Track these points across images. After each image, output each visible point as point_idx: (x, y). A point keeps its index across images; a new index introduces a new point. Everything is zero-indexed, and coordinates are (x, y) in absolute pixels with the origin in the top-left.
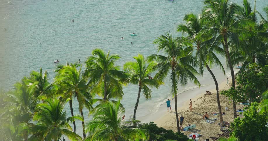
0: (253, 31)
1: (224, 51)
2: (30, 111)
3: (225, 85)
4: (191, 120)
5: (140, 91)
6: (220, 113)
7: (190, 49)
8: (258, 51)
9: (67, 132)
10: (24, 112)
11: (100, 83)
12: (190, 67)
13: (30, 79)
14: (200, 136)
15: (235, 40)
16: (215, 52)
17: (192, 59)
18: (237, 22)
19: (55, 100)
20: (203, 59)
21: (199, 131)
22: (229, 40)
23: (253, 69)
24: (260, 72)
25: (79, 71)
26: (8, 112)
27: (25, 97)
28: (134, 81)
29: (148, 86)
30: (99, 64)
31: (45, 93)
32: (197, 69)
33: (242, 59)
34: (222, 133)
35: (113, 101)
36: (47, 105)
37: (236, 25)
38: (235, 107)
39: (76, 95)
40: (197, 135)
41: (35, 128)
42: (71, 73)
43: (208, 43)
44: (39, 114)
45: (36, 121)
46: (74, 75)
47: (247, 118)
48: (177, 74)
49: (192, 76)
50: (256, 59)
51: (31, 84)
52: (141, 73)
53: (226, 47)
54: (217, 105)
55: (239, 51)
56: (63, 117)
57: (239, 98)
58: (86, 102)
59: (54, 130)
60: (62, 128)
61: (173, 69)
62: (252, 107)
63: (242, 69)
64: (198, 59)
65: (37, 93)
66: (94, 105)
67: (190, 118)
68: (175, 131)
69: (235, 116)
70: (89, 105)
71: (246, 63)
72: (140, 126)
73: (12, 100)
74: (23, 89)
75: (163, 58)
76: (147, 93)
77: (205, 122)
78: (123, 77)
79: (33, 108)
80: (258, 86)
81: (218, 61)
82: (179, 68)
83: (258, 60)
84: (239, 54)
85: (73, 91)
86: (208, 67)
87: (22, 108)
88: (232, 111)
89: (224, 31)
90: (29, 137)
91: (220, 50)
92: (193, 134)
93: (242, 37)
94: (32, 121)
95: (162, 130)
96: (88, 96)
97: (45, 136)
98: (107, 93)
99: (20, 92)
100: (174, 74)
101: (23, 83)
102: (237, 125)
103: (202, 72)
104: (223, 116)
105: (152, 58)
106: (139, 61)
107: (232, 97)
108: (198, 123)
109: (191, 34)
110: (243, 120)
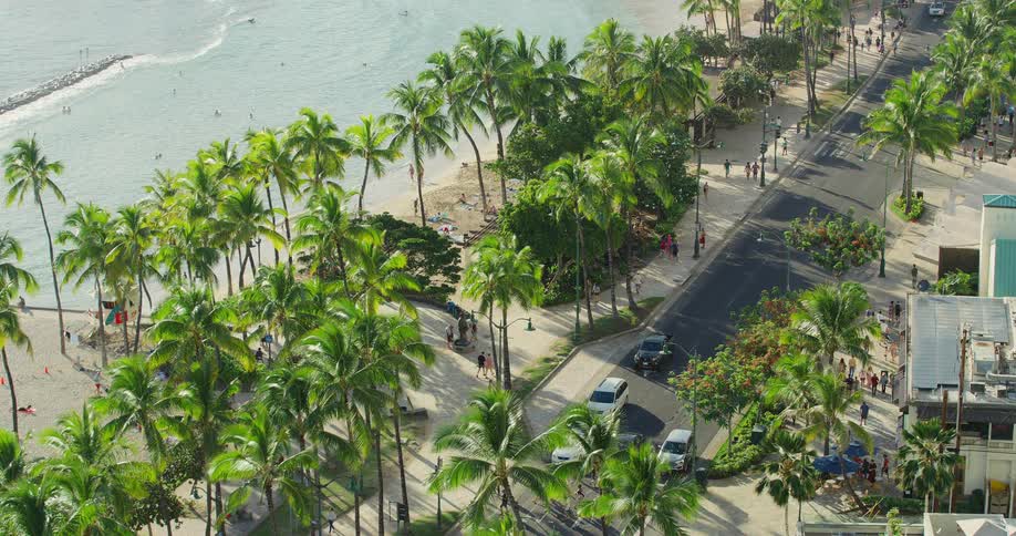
0: (529, 75)
1: (488, 106)
2: (210, 201)
3: (490, 154)
4: (440, 205)
5: (367, 168)
6: (483, 195)
7: (438, 103)
8: (536, 104)
9: (263, 230)
10: (202, 202)
11: (311, 159)
12: (439, 129)
13: (209, 152)
14: (453, 229)
15: (505, 91)
16: (475, 108)
17: (441, 118)
18: (506, 64)
19: (245, 184)
20: (456, 118)
21: (454, 222)
22: (494, 89)
23: (529, 131)
24: (539, 136)
25: (280, 141)
26: (179, 203)
27: (203, 181)
28: (359, 152)
29: (380, 159)
30: (309, 131)
31: (232, 175)
32: (450, 131)
33: (512, 117)
34: (486, 224)
35: (329, 183)
36: (235, 193)
37: (505, 67)
38: (503, 185)
39: (276, 173)
40: (450, 227)
41: (218, 225)
42: (268, 144)
43: (465, 95)
44: (224, 205)
45: (218, 215)
46: (273, 149)
47: (522, 203)
48: (421, 140)
49: (442, 143)
50: (533, 117)
51: (210, 160)
52: (370, 142)
53: (490, 99)
54: (478, 182)
55: (509, 104)
56: (259, 209)
57: (510, 173)
58: (291, 185)
59: (245, 228)
60: (257, 225)
61: (415, 133)
62: (529, 187)
63: (514, 132)
64: (450, 119)
65: (221, 175)
66: (302, 188)
67: (438, 203)
68: (419, 223)
69: (505, 198)
70: (294, 189)
71: (520, 122)
72: (370, 218)
73: (184, 184)
74: (199, 169)
75: (401, 118)
76: (379, 171)
77: (461, 209)
78: (344, 147)
79: (214, 196)
80: (537, 155)
81: (478, 120)
82: (423, 132)
83: (536, 117)
84: (508, 109)
85: (272, 168)
86: (464, 129)
87: (199, 197)
88: (500, 191)
89: (488, 77)
90: (210, 237)
91: (483, 105)
92: (445, 226)
93: (515, 85)
94: (215, 216)
95: (400, 224)
96: (293, 176)
97: (233, 236)
98: (320, 169)
99: (195, 174)
100: (416, 141)
101: (200, 160)
102: (508, 214)
103: (457, 137)
104: (488, 199)
105: (384, 120)
106: (368, 125)
107: (499, 171)
108: (452, 209)
109: (440, 82)
110: (518, 206)
